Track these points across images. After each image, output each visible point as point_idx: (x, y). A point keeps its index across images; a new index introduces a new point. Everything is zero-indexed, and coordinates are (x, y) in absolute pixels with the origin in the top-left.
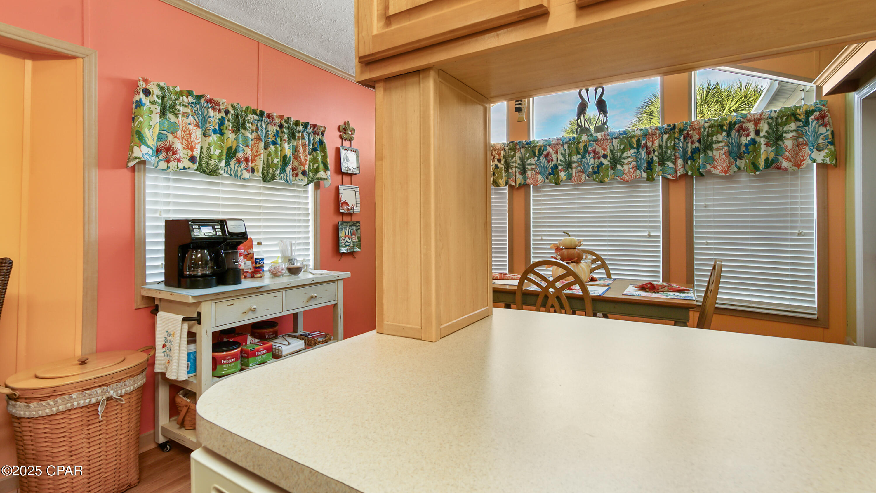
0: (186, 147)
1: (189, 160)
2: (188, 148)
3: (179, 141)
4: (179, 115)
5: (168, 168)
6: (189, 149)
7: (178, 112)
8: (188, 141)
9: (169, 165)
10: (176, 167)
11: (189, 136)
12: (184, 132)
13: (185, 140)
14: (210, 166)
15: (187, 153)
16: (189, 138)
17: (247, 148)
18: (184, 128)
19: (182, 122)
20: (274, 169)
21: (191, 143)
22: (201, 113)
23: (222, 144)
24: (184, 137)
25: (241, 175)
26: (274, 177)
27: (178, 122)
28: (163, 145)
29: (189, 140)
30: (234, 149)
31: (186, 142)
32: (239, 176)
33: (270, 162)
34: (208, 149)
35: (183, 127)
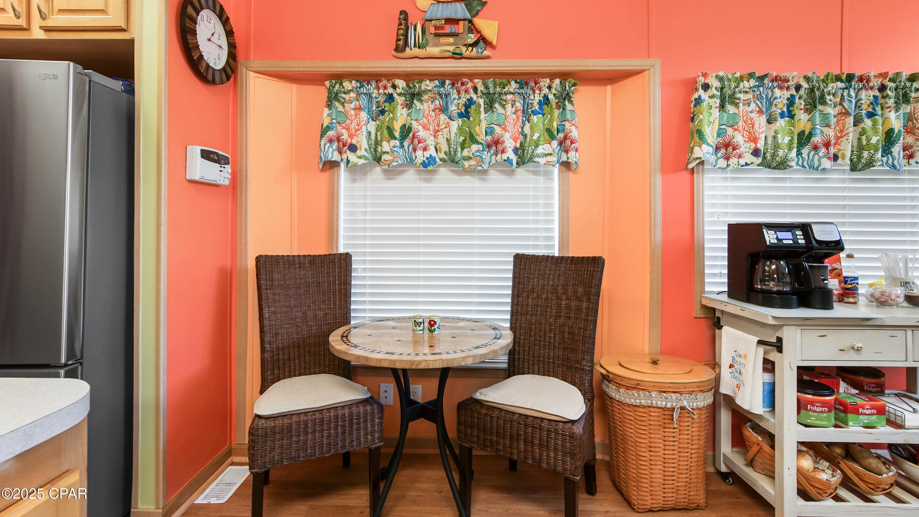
0: (748, 140)
1: (752, 154)
2: (750, 140)
3: (740, 134)
4: (740, 104)
5: (728, 165)
6: (752, 142)
7: (738, 101)
8: (750, 133)
9: (729, 162)
10: (737, 164)
11: (751, 126)
12: (745, 123)
13: (747, 131)
14: (777, 159)
15: (749, 147)
16: (751, 128)
17: (828, 128)
18: (745, 118)
19: (743, 112)
20: (872, 151)
21: (754, 134)
22: (764, 97)
23: (792, 128)
24: (745, 128)
25: (819, 165)
26: (872, 163)
27: (739, 112)
28: (721, 141)
29: (751, 131)
30: (807, 133)
31: (747, 134)
32: (815, 167)
33: (864, 143)
34: (774, 138)
35: (743, 117)
